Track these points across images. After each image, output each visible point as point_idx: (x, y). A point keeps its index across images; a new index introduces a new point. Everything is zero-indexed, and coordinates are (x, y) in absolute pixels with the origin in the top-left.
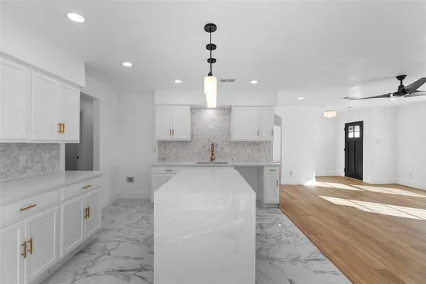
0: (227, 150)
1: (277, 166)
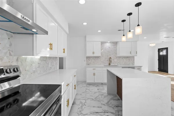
0: (116, 60)
1: (141, 67)
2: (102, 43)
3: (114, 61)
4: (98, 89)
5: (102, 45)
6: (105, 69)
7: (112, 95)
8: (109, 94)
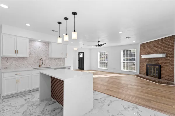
1: (70, 67)
2: (31, 41)
3: (46, 63)
4: (25, 100)
5: (30, 43)
6: (38, 72)
7: (46, 100)
8: (42, 100)
